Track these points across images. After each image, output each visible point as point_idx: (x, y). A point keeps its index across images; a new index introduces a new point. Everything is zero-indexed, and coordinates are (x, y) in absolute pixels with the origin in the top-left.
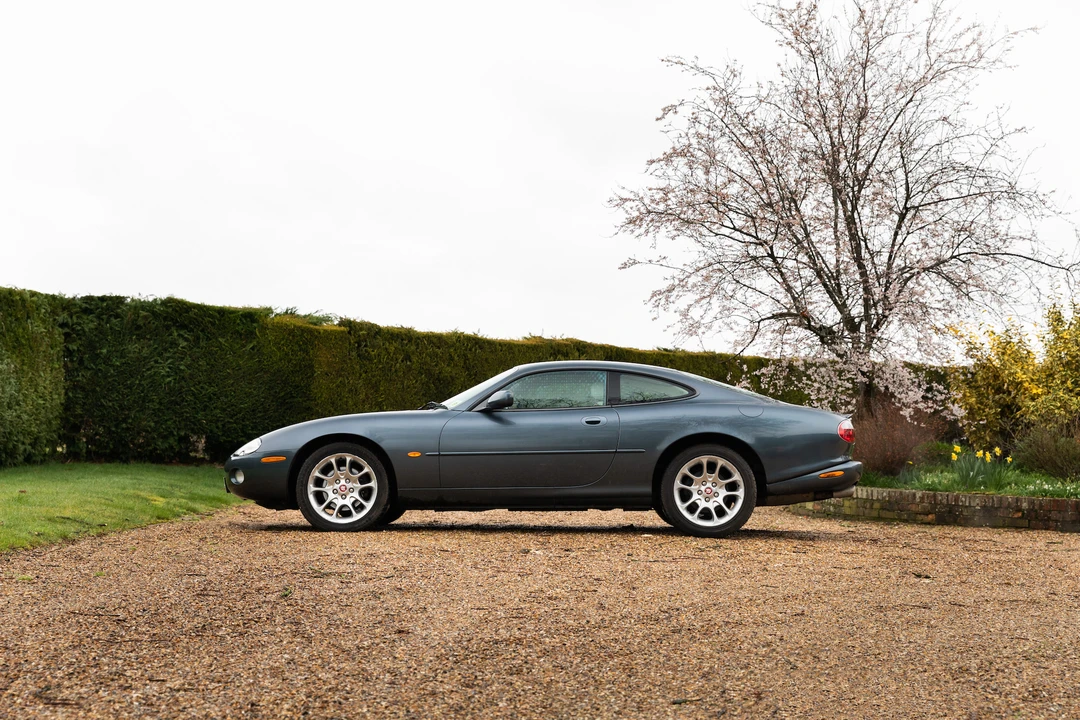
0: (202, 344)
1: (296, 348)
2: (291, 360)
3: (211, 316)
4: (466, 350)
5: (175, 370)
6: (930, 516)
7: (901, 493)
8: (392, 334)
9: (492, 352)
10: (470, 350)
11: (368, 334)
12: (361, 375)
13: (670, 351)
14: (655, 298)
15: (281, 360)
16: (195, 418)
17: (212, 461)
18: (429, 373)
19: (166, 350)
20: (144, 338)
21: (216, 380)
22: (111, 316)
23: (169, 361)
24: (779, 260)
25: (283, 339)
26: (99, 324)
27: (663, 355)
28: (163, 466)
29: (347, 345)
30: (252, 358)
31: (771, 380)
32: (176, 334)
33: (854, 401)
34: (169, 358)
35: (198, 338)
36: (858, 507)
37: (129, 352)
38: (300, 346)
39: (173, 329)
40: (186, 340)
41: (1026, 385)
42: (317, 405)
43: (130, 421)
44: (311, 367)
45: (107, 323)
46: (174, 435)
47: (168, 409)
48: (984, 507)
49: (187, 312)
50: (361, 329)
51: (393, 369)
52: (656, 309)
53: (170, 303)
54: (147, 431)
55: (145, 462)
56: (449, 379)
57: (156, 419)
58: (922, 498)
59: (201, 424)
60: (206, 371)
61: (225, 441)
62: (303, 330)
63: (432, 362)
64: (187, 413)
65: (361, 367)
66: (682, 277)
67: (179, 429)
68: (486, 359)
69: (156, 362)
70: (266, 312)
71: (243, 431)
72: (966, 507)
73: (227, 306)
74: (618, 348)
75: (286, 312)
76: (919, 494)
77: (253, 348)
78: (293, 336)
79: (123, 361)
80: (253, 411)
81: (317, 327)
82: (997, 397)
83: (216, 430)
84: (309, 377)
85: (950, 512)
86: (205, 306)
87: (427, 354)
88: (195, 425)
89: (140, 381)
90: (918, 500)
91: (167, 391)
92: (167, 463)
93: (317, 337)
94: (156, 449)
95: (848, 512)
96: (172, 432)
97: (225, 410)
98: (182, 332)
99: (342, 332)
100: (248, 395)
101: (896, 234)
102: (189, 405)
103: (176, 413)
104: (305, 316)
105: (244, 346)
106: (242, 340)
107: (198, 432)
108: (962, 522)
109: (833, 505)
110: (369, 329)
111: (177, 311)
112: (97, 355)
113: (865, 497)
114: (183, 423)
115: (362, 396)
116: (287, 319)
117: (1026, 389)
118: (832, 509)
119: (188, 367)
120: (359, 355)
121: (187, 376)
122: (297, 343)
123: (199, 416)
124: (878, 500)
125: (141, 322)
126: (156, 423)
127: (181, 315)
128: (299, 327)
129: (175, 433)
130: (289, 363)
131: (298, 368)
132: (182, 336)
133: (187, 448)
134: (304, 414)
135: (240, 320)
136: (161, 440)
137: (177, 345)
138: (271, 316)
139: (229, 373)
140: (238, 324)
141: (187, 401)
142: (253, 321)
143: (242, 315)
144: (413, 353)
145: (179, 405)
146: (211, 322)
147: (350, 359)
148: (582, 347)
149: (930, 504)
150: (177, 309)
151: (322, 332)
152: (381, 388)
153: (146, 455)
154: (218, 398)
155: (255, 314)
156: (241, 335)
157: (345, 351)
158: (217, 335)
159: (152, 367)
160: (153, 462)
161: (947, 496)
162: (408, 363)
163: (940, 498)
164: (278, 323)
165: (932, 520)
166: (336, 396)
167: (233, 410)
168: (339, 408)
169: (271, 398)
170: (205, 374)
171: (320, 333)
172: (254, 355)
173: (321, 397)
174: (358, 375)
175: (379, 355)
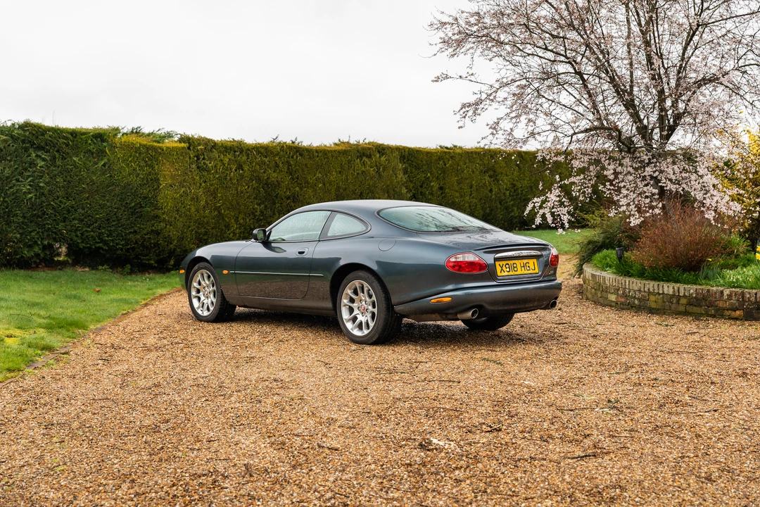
0: (58, 163)
1: (142, 164)
2: (139, 174)
3: (66, 138)
4: (289, 157)
5: (37, 188)
6: (738, 312)
7: (708, 291)
8: (226, 148)
9: (310, 158)
10: (292, 157)
11: (205, 148)
12: (201, 184)
13: (451, 149)
14: (464, 110)
15: (130, 174)
16: (56, 228)
17: (74, 264)
18: (259, 179)
19: (26, 169)
20: (5, 160)
21: (73, 195)
23: (29, 179)
24: (586, 77)
25: (131, 156)
27: (445, 152)
28: (29, 273)
29: (187, 159)
30: (104, 174)
31: (581, 189)
32: (34, 155)
33: (660, 205)
34: (29, 176)
35: (54, 158)
36: (664, 302)
39: (31, 150)
40: (44, 160)
42: (163, 214)
44: (157, 180)
46: (38, 245)
47: (31, 222)
49: (43, 135)
50: (199, 145)
51: (228, 178)
53: (26, 126)
54: (14, 242)
55: (14, 269)
56: (276, 183)
57: (21, 231)
58: (730, 296)
59: (62, 234)
60: (63, 187)
61: (84, 247)
62: (148, 148)
63: (261, 169)
64: (48, 224)
65: (200, 178)
66: (489, 92)
67: (42, 239)
68: (306, 165)
69: (18, 180)
70: (115, 132)
73: (79, 127)
74: (409, 149)
75: (132, 132)
76: (727, 292)
77: (104, 165)
78: (140, 153)
80: (108, 220)
81: (160, 145)
83: (75, 238)
84: (156, 189)
85: (758, 309)
86: (59, 129)
87: (256, 163)
88: (56, 233)
89: (4, 198)
90: (725, 297)
91: (30, 206)
92: (33, 269)
93: (160, 153)
94: (22, 257)
95: (653, 305)
96: (36, 242)
97: (83, 220)
98: (39, 153)
99: (183, 148)
100: (102, 206)
101: (685, 49)
102: (50, 217)
103: (39, 225)
104: (149, 135)
105: (97, 164)
106: (94, 158)
107: (62, 240)
109: (638, 299)
110: (206, 144)
111: (33, 135)
113: (671, 293)
114: (46, 234)
115: (203, 203)
116: (133, 139)
118: (636, 302)
119: (47, 184)
120: (198, 168)
121: (46, 192)
122: (143, 160)
123: (61, 226)
124: (684, 296)
125: (1, 146)
126: (21, 234)
127: (37, 137)
128: (145, 145)
129: (39, 243)
130: (137, 177)
131: (145, 182)
132: (40, 156)
133: (51, 254)
134: (153, 222)
135: (91, 140)
136: (27, 249)
137: (36, 165)
138: (119, 136)
139: (84, 188)
140: (90, 144)
141: (47, 214)
142: (103, 141)
143: (92, 136)
144: (245, 163)
145: (41, 218)
146: (65, 143)
147: (190, 171)
148: (382, 149)
149: (738, 300)
150: (34, 132)
151: (165, 149)
152: (219, 195)
153: (14, 262)
154: (76, 210)
155: (105, 134)
156: (92, 154)
157: (186, 165)
158: (71, 155)
159: (14, 185)
160: (21, 268)
161: (756, 294)
162: (241, 172)
163: (748, 296)
164: (125, 142)
165: (740, 316)
166: (180, 204)
167: (90, 220)
168: (183, 215)
169: (123, 208)
170: (62, 189)
171: (163, 150)
172: (106, 171)
173: (167, 206)
174: (198, 185)
175: (215, 166)
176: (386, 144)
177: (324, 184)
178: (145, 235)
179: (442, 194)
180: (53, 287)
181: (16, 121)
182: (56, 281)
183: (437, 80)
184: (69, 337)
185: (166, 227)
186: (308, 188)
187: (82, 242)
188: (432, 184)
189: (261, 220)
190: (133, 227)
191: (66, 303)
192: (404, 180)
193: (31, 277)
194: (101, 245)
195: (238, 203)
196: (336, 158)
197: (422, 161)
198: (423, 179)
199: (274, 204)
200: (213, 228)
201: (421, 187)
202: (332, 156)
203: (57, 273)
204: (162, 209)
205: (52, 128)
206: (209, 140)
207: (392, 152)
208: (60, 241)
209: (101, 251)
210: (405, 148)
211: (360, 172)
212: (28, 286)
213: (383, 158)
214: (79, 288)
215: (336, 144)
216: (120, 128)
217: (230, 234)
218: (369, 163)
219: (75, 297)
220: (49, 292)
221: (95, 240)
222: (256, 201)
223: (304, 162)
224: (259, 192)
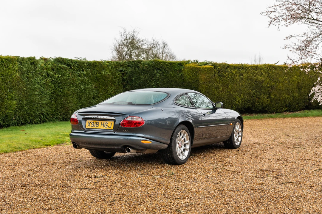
0: (165, 74)
3: (168, 65)
4: (269, 70)
5: (157, 84)
10: (271, 70)
11: (223, 67)
12: (220, 82)
15: (189, 78)
18: (251, 80)
19: (153, 77)
20: (146, 74)
22: (136, 67)
25: (189, 71)
26: (132, 70)
29: (213, 72)
30: (181, 78)
32: (156, 72)
34: (154, 80)
35: (163, 73)
37: (141, 79)
38: (194, 74)
39: (155, 70)
40: (159, 73)
44: (198, 80)
45: (134, 69)
49: (159, 64)
51: (235, 79)
56: (262, 81)
62: (195, 68)
63: (253, 75)
65: (220, 79)
69: (150, 81)
70: (186, 62)
77: (181, 75)
78: (192, 70)
79: (140, 81)
81: (200, 67)
84: (198, 84)
86: (165, 62)
87: (250, 73)
98: (158, 71)
99: (211, 68)
105: (178, 74)
112: (132, 80)
115: (221, 89)
116: (194, 65)
119: (160, 82)
120: (219, 75)
121: (159, 85)
122: (193, 72)
125: (145, 69)
127: (157, 65)
128: (194, 67)
130: (191, 79)
131: (194, 81)
135: (177, 66)
137: (156, 75)
139: (173, 84)
140: (176, 67)
142: (181, 66)
143: (178, 64)
144: (244, 73)
146: (167, 67)
147: (215, 77)
150: (156, 63)
151: (202, 68)
152: (229, 86)
155: (182, 63)
156: (177, 71)
157: (212, 74)
158: (169, 71)
159: (149, 83)
162: (242, 77)
164: (188, 66)
166: (209, 90)
168: (211, 94)
170: (166, 84)
171: (201, 69)
173: (203, 90)
174: (218, 82)
175: (228, 75)
189: (254, 96)
195: (240, 90)
199: (261, 90)
200: (227, 100)
206: (226, 64)
217: (236, 102)
222: (250, 89)
223: (277, 72)
224: (252, 85)
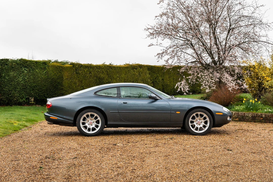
0: (31, 72)
1: (58, 72)
2: (57, 75)
3: (34, 64)
4: (107, 69)
5: (24, 80)
6: (237, 119)
8: (86, 66)
9: (115, 69)
10: (108, 69)
11: (79, 67)
12: (77, 78)
14: (158, 55)
15: (54, 75)
16: (30, 93)
17: (36, 104)
18: (97, 77)
19: (21, 74)
20: (15, 71)
21: (36, 82)
22: (5, 65)
23: (22, 77)
25: (54, 69)
26: (2, 67)
28: (22, 107)
29: (73, 70)
30: (46, 75)
31: (191, 80)
32: (24, 69)
33: (215, 86)
34: (22, 76)
35: (30, 70)
37: (11, 75)
40: (27, 71)
41: (265, 77)
42: (64, 88)
43: (12, 94)
44: (62, 77)
45: (4, 67)
46: (24, 98)
47: (22, 91)
48: (252, 116)
49: (27, 63)
50: (76, 66)
51: (86, 76)
52: (159, 59)
53: (21, 60)
54: (17, 97)
55: (17, 105)
56: (103, 78)
58: (235, 114)
59: (32, 94)
60: (33, 79)
61: (39, 99)
62: (60, 67)
63: (97, 73)
64: (27, 91)
65: (77, 76)
66: (166, 50)
67: (26, 96)
68: (113, 72)
69: (18, 77)
70: (49, 61)
71: (44, 95)
72: (247, 116)
73: (38, 60)
74: (151, 66)
75: (55, 61)
76: (234, 113)
77: (46, 72)
78: (57, 69)
79: (9, 77)
80: (47, 90)
81: (64, 66)
82: (257, 80)
83: (36, 96)
84: (62, 80)
85: (242, 118)
86: (32, 61)
88: (30, 94)
89: (14, 83)
90: (233, 114)
91: (22, 85)
92: (23, 106)
93: (64, 69)
94: (19, 102)
96: (24, 97)
97: (39, 90)
99: (71, 67)
100: (45, 86)
101: (227, 36)
102: (28, 89)
103: (25, 91)
104: (60, 62)
105: (43, 72)
106: (42, 70)
107: (32, 96)
108: (246, 121)
110: (79, 65)
111: (24, 63)
112: (1, 76)
114: (27, 94)
115: (78, 84)
116: (55, 64)
117: (265, 79)
119: (28, 78)
120: (76, 73)
121: (27, 81)
122: (58, 70)
123: (31, 92)
125: (13, 66)
126: (19, 94)
127: (25, 64)
129: (25, 97)
131: (59, 78)
132: (25, 70)
133: (29, 101)
134: (61, 91)
135: (42, 64)
136: (21, 99)
137: (24, 72)
138: (51, 63)
139: (39, 80)
141: (28, 88)
142: (46, 64)
144: (92, 71)
145: (25, 89)
147: (74, 74)
148: (141, 66)
149: (237, 115)
152: (83, 82)
153: (17, 103)
154: (37, 87)
155: (46, 62)
156: (42, 69)
157: (72, 72)
158: (35, 69)
159: (17, 79)
160: (19, 105)
161: (242, 113)
162: (91, 74)
163: (240, 114)
164: (53, 65)
165: (238, 120)
166: (70, 85)
167: (41, 90)
169: (52, 86)
172: (46, 74)
173: (66, 85)
174: (76, 79)
175: (82, 73)
176: (143, 64)
177: (120, 78)
178: (59, 95)
179: (163, 81)
180: (29, 111)
181: (18, 58)
182: (30, 109)
183: (150, 46)
184: (32, 124)
185: (65, 92)
186: (114, 79)
187: (39, 97)
188: (159, 78)
190: (55, 92)
191: (32, 115)
192: (149, 77)
193: (22, 108)
194: (44, 98)
195: (90, 85)
196: (124, 69)
197: (156, 70)
198: (156, 76)
201: (155, 79)
202: (123, 69)
203: (30, 107)
204: (64, 86)
205: (30, 61)
206: (80, 64)
207: (144, 67)
208: (32, 97)
209: (44, 100)
210: (149, 66)
211: (133, 74)
212: (21, 110)
213: (141, 69)
214: (37, 111)
215: (124, 65)
216: (51, 60)
218: (136, 71)
219: (35, 114)
220: (27, 112)
221: (43, 96)
223: (113, 71)
224: (97, 81)
